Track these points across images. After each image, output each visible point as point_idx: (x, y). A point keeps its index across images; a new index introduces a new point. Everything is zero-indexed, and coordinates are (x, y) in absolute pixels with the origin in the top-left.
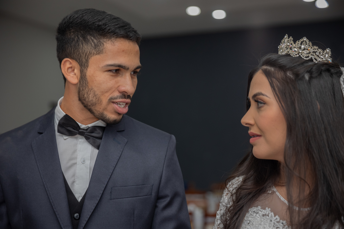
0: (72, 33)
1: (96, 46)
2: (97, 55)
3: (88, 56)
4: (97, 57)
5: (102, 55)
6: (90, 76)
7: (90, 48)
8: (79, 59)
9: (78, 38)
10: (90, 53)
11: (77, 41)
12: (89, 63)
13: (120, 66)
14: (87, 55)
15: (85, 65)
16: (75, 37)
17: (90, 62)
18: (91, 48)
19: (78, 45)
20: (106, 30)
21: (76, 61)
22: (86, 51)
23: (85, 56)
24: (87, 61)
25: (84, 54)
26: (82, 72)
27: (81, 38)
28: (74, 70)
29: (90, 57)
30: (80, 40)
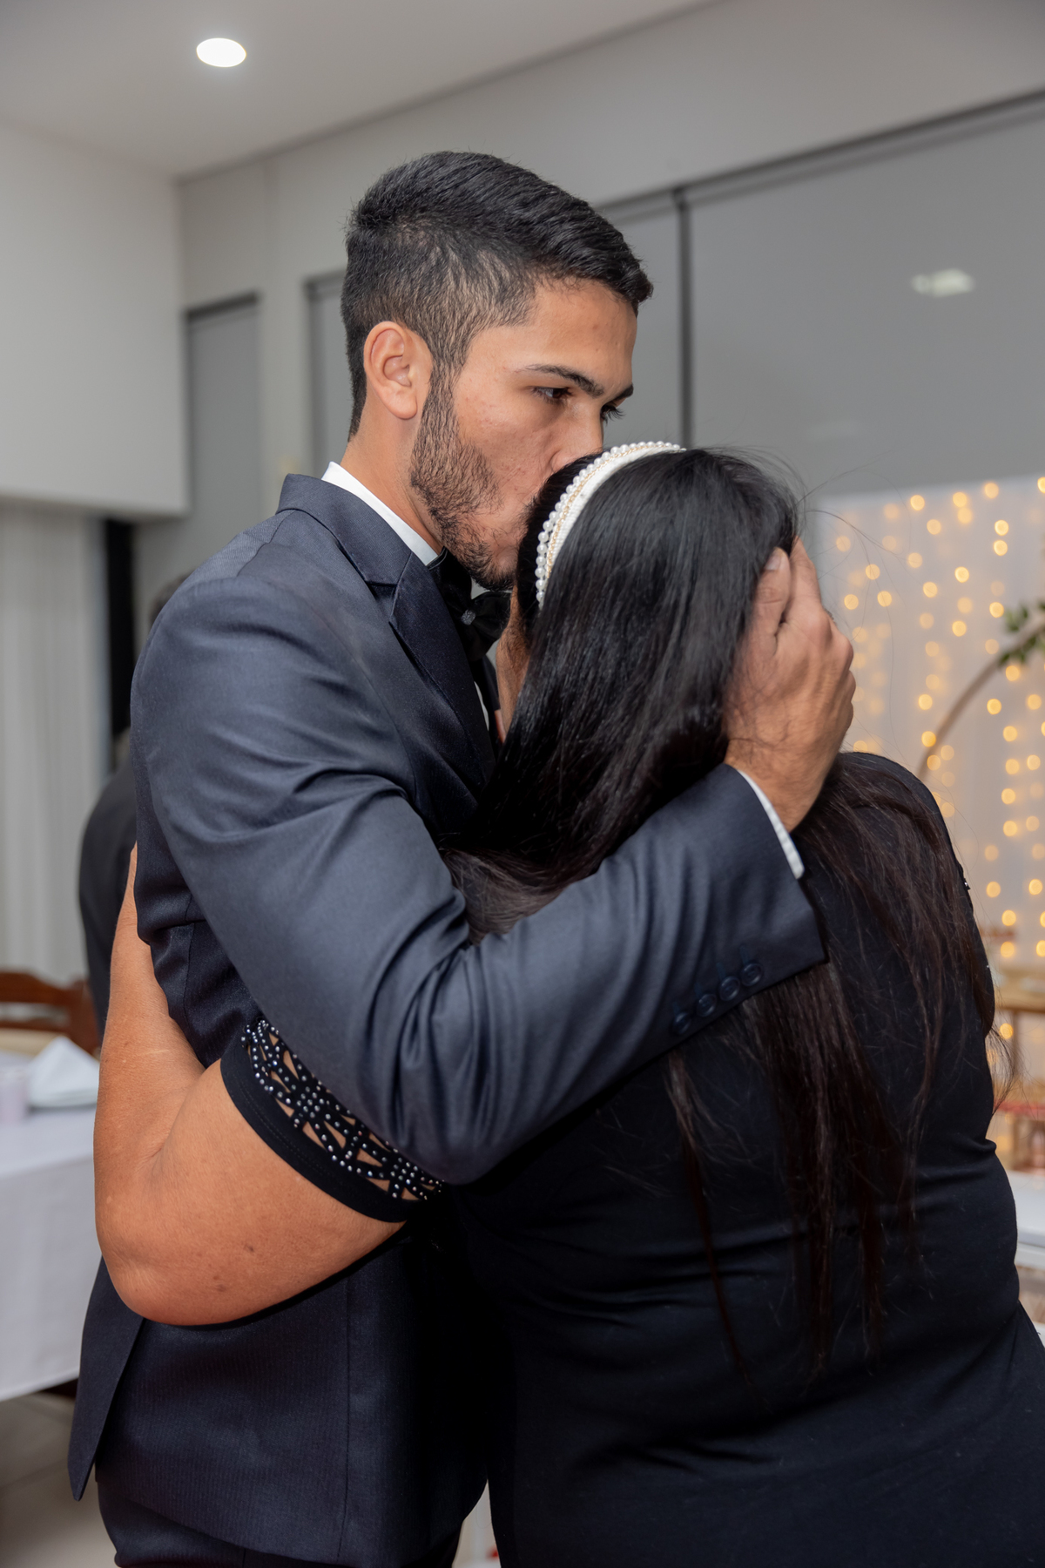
0: (422, 233)
1: (504, 295)
2: (503, 327)
3: (468, 325)
4: (506, 332)
5: (521, 327)
6: (467, 399)
7: (481, 298)
8: (435, 335)
9: (444, 252)
10: (482, 313)
11: (438, 263)
12: (468, 352)
13: (576, 377)
14: (469, 319)
15: (452, 356)
16: (431, 247)
17: (474, 348)
18: (484, 297)
19: (440, 281)
20: (552, 244)
21: (424, 337)
22: (466, 306)
23: (461, 323)
24: (464, 344)
25: (458, 315)
26: (435, 379)
27: (453, 256)
28: (407, 367)
29: (476, 328)
30: (451, 264)
